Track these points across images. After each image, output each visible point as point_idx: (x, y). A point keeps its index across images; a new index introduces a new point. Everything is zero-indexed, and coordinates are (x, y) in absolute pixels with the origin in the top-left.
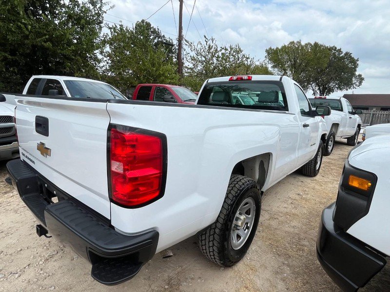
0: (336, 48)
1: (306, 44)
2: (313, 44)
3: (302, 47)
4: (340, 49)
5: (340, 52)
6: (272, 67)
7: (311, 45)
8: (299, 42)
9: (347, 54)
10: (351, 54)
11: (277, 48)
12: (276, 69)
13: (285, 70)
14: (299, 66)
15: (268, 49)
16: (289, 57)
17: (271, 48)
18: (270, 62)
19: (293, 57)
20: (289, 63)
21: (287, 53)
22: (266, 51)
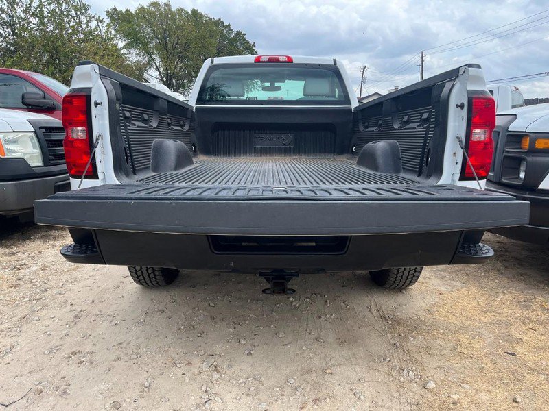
0: (223, 23)
1: (178, 10)
2: (190, 12)
3: (173, 14)
4: (229, 25)
5: (230, 29)
6: (125, 47)
7: (186, 12)
8: (168, 5)
9: (238, 34)
10: (245, 34)
11: (127, 11)
12: (134, 52)
13: (150, 54)
14: (174, 49)
15: (110, 11)
16: (154, 31)
17: (115, 9)
18: (118, 36)
19: (161, 30)
20: (154, 42)
21: (149, 21)
22: (108, 13)
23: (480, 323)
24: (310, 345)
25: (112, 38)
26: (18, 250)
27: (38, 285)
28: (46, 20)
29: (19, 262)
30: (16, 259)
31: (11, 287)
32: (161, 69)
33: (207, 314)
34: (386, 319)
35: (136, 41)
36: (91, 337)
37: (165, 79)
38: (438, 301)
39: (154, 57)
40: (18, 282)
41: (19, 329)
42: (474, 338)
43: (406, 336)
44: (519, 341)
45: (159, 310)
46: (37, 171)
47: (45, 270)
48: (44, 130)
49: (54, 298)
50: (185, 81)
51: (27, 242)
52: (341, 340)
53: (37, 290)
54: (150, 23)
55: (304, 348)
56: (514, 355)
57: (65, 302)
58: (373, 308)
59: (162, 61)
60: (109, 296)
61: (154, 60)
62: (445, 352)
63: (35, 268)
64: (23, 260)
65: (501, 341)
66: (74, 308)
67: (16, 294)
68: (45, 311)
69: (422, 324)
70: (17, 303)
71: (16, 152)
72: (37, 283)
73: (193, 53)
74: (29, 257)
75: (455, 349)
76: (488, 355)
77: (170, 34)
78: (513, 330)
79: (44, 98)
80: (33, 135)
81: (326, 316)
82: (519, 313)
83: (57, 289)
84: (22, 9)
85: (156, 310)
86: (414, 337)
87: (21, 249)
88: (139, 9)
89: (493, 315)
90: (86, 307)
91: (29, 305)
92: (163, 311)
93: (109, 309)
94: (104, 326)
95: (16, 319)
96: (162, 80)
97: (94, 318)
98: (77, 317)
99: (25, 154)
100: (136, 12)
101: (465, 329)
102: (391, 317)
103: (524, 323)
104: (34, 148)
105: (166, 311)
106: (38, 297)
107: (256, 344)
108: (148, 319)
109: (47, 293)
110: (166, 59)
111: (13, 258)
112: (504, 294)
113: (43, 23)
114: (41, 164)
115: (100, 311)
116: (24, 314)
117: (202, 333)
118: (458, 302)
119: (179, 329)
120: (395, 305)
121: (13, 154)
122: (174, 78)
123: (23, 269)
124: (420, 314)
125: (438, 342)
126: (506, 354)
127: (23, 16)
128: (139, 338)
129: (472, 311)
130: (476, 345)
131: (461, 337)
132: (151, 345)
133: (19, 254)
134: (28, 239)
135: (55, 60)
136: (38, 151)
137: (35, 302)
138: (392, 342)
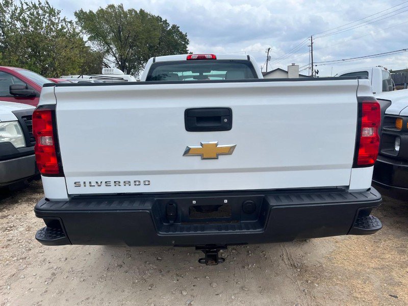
0: (161, 19)
1: (129, 10)
2: (138, 12)
3: (125, 14)
4: (166, 20)
5: (167, 24)
6: (90, 39)
7: (136, 12)
8: (121, 7)
9: (174, 27)
10: (178, 27)
11: (91, 12)
12: (96, 43)
13: (108, 44)
14: (126, 40)
15: (78, 12)
16: (111, 26)
17: (82, 11)
18: (84, 31)
19: (116, 26)
20: (111, 35)
21: (107, 20)
22: (76, 14)
23: (369, 268)
24: (237, 294)
25: (79, 33)
26: (9, 212)
27: (24, 245)
28: (28, 23)
29: (10, 224)
30: (7, 221)
31: (3, 247)
32: (117, 56)
33: (156, 267)
34: (296, 268)
35: (97, 34)
36: (65, 293)
37: (120, 63)
38: (335, 248)
39: (111, 46)
40: (9, 243)
41: (9, 287)
42: (365, 283)
43: (312, 282)
44: (399, 284)
45: (118, 266)
46: (21, 151)
47: (29, 231)
48: (26, 119)
49: (36, 256)
50: (136, 64)
51: (16, 205)
52: (261, 289)
53: (23, 250)
54: (107, 22)
55: (233, 297)
56: (396, 297)
57: (45, 260)
58: (285, 257)
59: (117, 49)
60: (78, 253)
61: (111, 49)
62: (344, 297)
63: (21, 229)
64: (12, 222)
65: (385, 285)
66: (51, 266)
67: (7, 254)
68: (29, 269)
69: (323, 270)
70: (8, 262)
71: (4, 138)
72: (23, 243)
73: (141, 43)
74: (17, 219)
75: (350, 294)
76: (376, 298)
77: (122, 29)
78: (394, 274)
79: (27, 88)
80: (17, 123)
81: (249, 265)
82: (398, 257)
83: (39, 248)
84: (9, 15)
85: (116, 265)
86: (318, 284)
87: (11, 212)
88: (99, 11)
89: (378, 261)
90: (61, 264)
91: (17, 264)
92: (121, 266)
93: (78, 266)
94: (75, 282)
95: (6, 277)
96: (118, 63)
97: (67, 274)
98: (54, 274)
99: (11, 139)
100: (97, 13)
101: (358, 274)
102: (299, 265)
103: (402, 267)
104: (18, 133)
105: (123, 266)
106: (23, 256)
107: (195, 294)
108: (109, 274)
109: (30, 252)
110: (121, 48)
111: (5, 220)
112: (385, 240)
113: (25, 25)
114: (24, 146)
115: (72, 268)
116: (13, 273)
117: (152, 286)
118: (351, 250)
119: (134, 283)
120: (302, 253)
121: (2, 139)
122: (127, 62)
123: (12, 230)
124: (321, 261)
125: (337, 287)
126: (390, 297)
127: (10, 20)
128: (102, 293)
129: (361, 257)
130: (367, 290)
131: (355, 282)
132: (112, 299)
133: (9, 217)
134: (17, 202)
135: (36, 53)
136: (21, 136)
137: (21, 261)
138: (302, 288)
